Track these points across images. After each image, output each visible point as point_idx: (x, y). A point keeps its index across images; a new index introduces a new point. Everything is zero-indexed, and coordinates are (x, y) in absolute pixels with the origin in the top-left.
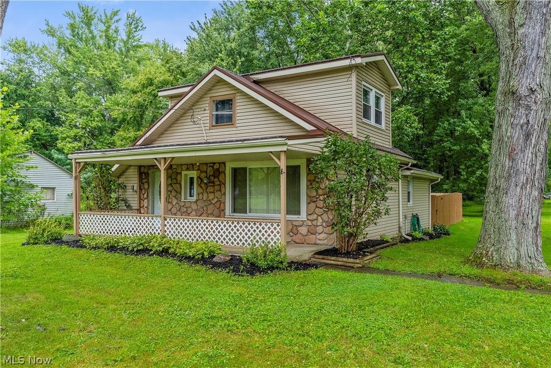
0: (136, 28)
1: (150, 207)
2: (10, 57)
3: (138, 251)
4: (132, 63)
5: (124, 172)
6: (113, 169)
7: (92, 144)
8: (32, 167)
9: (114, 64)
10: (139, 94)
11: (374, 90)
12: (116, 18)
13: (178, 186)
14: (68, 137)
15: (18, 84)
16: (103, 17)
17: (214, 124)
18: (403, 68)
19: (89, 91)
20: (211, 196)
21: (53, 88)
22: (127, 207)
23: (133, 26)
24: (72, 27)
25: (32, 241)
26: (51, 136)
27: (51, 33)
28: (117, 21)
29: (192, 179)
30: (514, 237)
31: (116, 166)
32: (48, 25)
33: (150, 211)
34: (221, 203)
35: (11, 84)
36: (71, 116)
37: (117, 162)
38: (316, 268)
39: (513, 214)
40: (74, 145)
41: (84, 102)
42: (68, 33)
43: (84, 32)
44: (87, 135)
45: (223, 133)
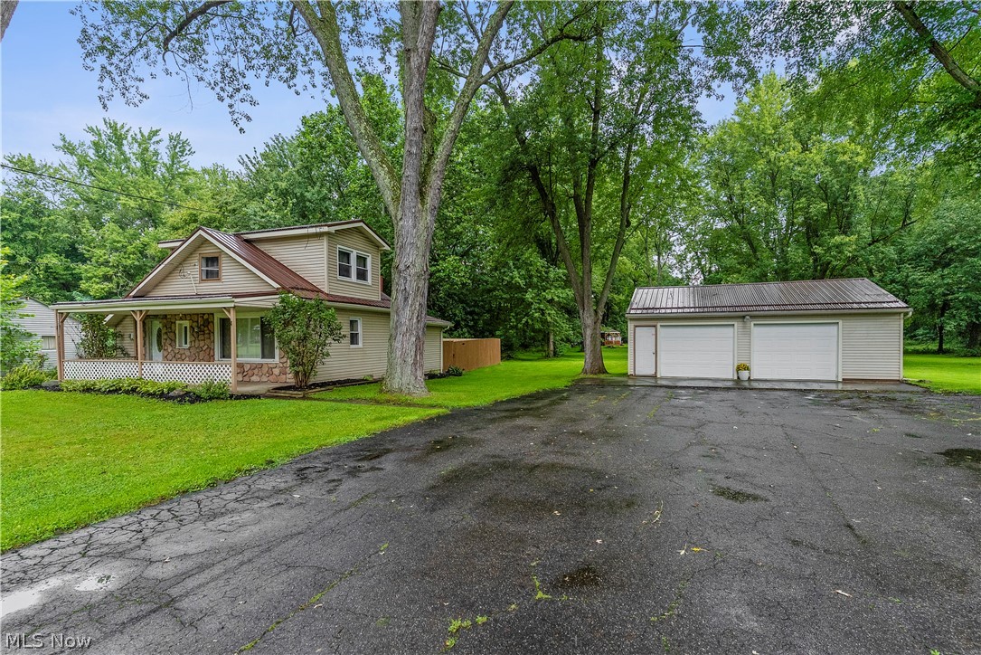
0: (182, 152)
1: (147, 355)
2: (12, 176)
3: (109, 391)
4: (178, 191)
5: (121, 321)
6: (107, 319)
7: (127, 285)
8: (28, 316)
9: (153, 194)
10: (180, 231)
11: (355, 252)
12: (155, 139)
13: (172, 334)
14: (96, 276)
15: (22, 212)
16: (139, 136)
17: (204, 278)
18: (452, 219)
19: (122, 224)
20: (202, 343)
21: (74, 217)
22: (125, 355)
23: (177, 150)
24: (96, 145)
25: (8, 387)
26: (72, 274)
27: (69, 149)
28: (158, 142)
29: (186, 328)
30: (399, 370)
31: (111, 316)
32: (64, 140)
33: (147, 357)
34: (211, 349)
35: (14, 211)
36: (98, 252)
37: (111, 313)
38: (260, 398)
39: (399, 353)
40: (102, 286)
41: (115, 236)
42: (91, 153)
43: (112, 151)
44: (119, 274)
45: (210, 287)
